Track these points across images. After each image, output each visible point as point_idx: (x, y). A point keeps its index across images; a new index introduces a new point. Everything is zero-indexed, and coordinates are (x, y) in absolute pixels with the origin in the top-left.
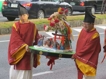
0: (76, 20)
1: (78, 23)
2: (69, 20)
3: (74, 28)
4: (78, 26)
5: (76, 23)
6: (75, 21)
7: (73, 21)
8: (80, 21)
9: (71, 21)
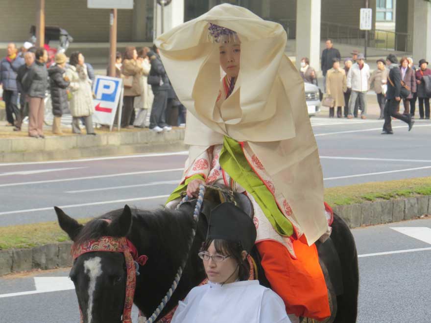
0: (402, 194)
1: (412, 206)
2: (376, 195)
3: (397, 226)
4: (412, 218)
5: (403, 207)
6: (398, 198)
7: (392, 199)
8: (417, 199)
9: (385, 200)
